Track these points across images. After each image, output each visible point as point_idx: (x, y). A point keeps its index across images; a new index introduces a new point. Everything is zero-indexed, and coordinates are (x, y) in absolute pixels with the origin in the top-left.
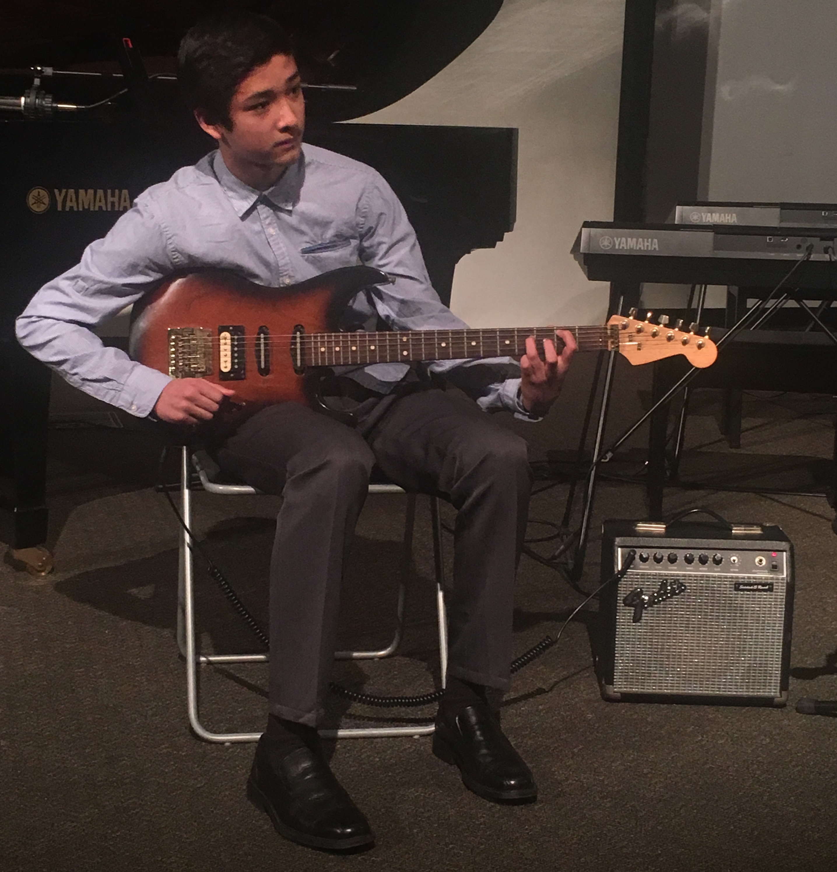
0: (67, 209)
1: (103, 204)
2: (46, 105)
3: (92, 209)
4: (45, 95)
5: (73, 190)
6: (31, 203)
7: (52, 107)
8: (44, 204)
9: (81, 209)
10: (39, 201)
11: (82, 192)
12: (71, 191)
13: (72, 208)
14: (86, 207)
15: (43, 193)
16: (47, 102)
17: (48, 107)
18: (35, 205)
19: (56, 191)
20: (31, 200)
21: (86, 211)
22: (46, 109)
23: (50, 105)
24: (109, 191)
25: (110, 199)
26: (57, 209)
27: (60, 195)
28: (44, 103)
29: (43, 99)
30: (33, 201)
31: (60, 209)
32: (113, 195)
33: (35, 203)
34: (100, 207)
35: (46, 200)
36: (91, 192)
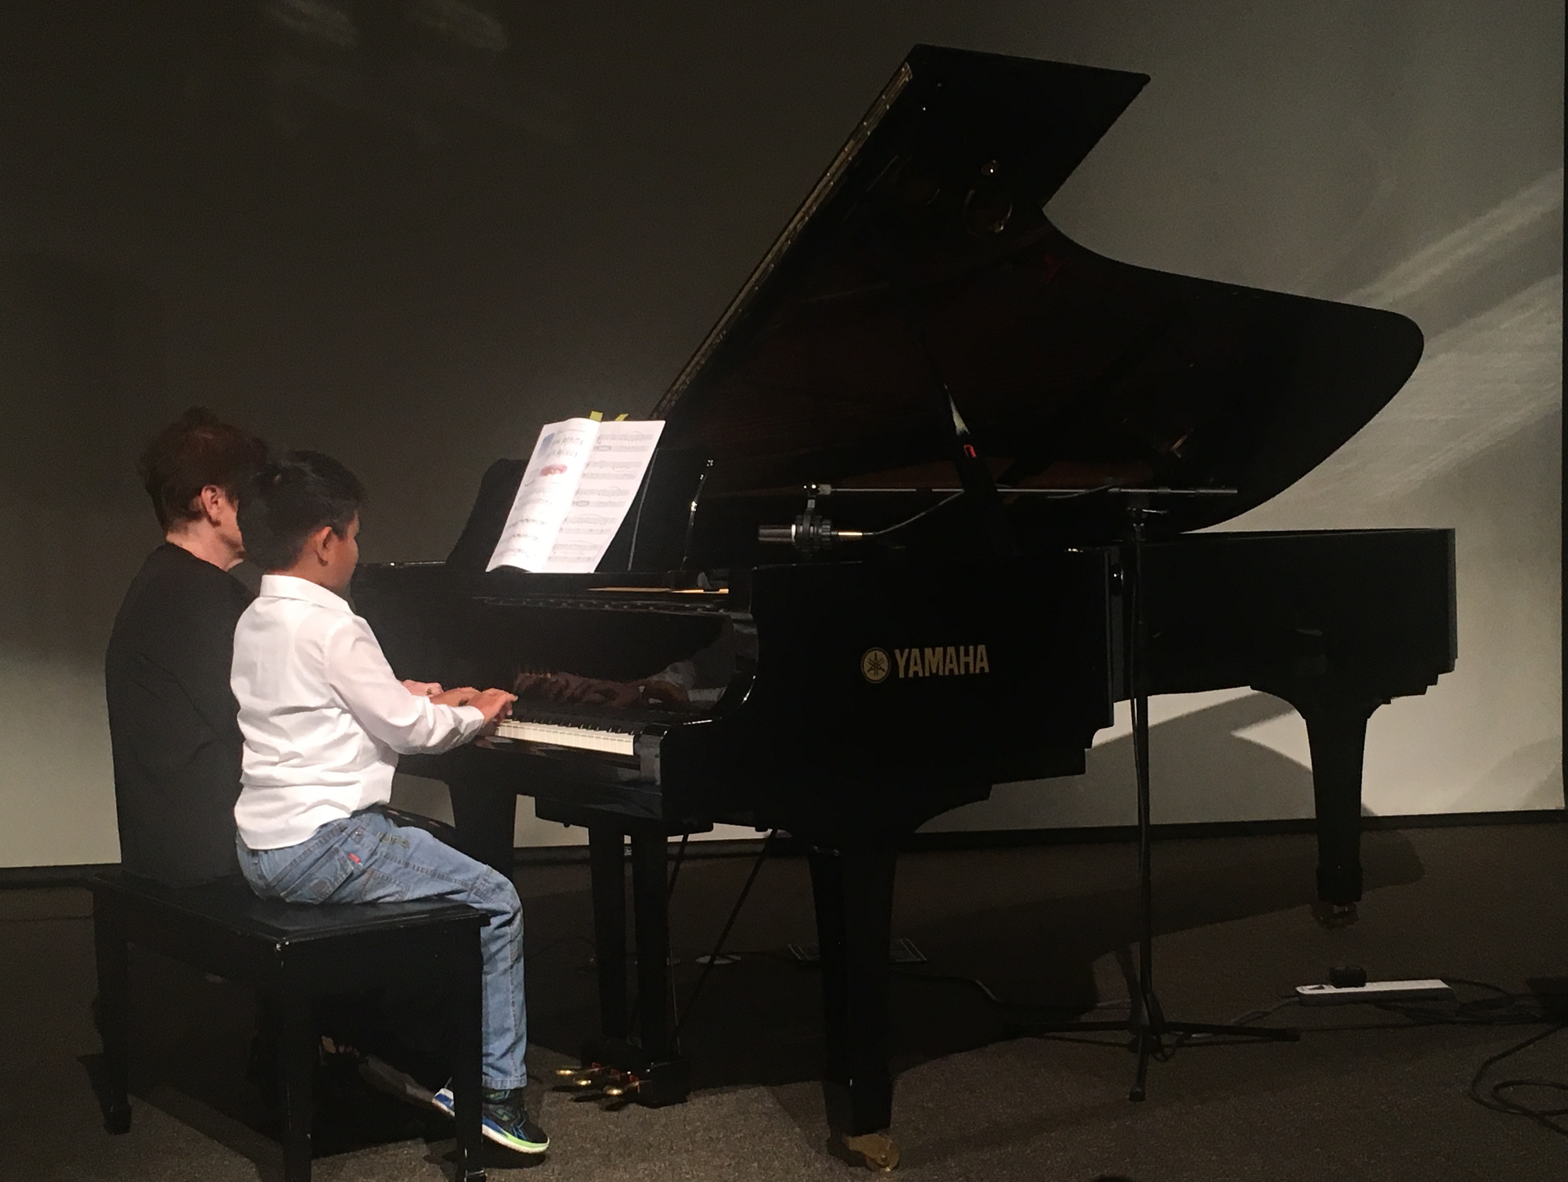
0: (911, 675)
1: (954, 665)
2: (824, 534)
3: (941, 673)
4: (821, 521)
5: (917, 650)
6: (866, 670)
7: (831, 536)
8: (883, 670)
9: (927, 674)
10: (876, 666)
11: (928, 651)
12: (916, 652)
13: (916, 673)
14: (934, 671)
15: (881, 655)
16: (825, 530)
17: (824, 536)
18: (872, 672)
19: (897, 652)
20: (866, 666)
21: (934, 676)
22: (823, 539)
23: (829, 533)
24: (962, 648)
25: (963, 659)
26: (898, 675)
27: (902, 655)
28: (820, 531)
29: (820, 526)
30: (869, 666)
31: (902, 675)
32: (967, 654)
33: (871, 669)
34: (951, 671)
35: (885, 666)
36: (939, 650)
